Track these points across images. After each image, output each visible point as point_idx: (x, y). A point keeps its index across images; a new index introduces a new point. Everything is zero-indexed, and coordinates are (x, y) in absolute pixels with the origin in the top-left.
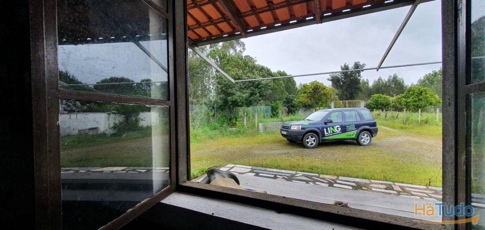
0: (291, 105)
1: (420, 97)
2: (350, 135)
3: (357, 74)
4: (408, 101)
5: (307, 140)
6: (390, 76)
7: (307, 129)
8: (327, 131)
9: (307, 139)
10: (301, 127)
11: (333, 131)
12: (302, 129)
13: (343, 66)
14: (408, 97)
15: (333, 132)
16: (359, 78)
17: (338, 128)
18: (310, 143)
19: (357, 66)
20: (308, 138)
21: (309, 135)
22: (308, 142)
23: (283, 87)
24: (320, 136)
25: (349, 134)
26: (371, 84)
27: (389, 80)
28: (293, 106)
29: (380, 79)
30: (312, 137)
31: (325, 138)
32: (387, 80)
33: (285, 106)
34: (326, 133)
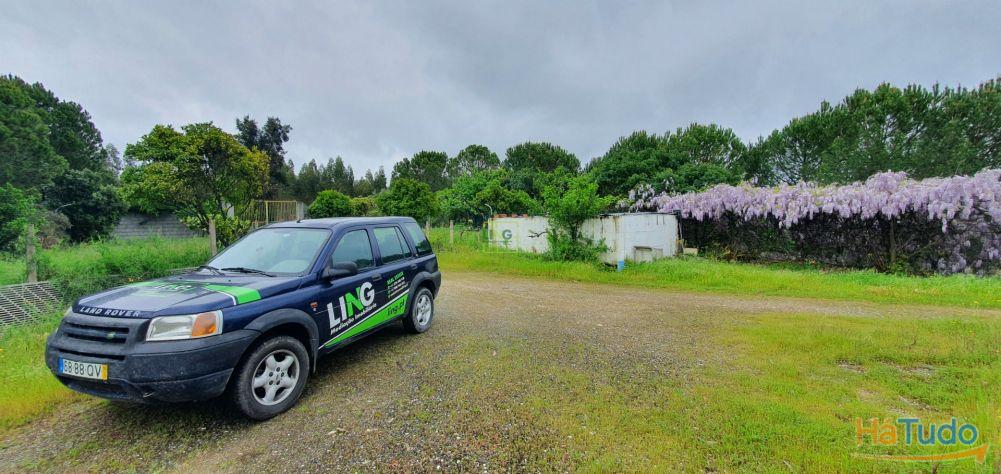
0: (83, 206)
1: (418, 200)
2: (395, 310)
3: (275, 145)
4: (402, 205)
5: (257, 382)
6: (331, 161)
7: (258, 324)
8: (338, 314)
9: (260, 373)
10: (218, 315)
11: (355, 308)
12: (229, 326)
13: (242, 120)
14: (400, 199)
15: (356, 311)
16: (280, 153)
17: (367, 290)
18: (271, 391)
19: (273, 126)
20: (263, 367)
21: (266, 353)
22: (261, 392)
23: (40, 133)
24: (315, 339)
25: (393, 306)
26: (297, 172)
27: (330, 167)
28: (96, 210)
29: (313, 164)
30: (280, 358)
31: (328, 344)
32: (326, 166)
33: (52, 207)
34: (333, 322)
